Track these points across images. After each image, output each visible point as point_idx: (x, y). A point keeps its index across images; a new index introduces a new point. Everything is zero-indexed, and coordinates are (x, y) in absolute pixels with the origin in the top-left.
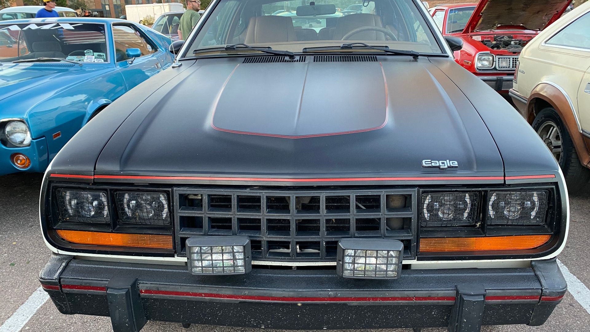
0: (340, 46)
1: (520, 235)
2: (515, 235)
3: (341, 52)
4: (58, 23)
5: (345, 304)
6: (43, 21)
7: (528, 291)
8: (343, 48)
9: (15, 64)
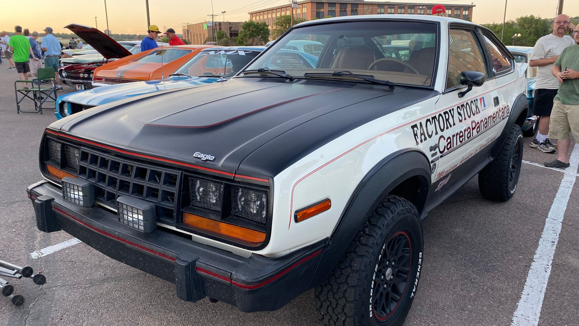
0: (332, 73)
1: (243, 227)
2: (240, 226)
3: (334, 79)
4: (237, 51)
5: (124, 245)
6: (230, 49)
7: (222, 271)
8: (334, 75)
9: (198, 78)
